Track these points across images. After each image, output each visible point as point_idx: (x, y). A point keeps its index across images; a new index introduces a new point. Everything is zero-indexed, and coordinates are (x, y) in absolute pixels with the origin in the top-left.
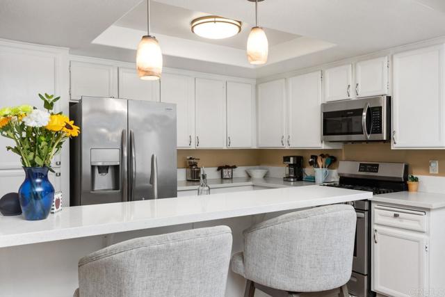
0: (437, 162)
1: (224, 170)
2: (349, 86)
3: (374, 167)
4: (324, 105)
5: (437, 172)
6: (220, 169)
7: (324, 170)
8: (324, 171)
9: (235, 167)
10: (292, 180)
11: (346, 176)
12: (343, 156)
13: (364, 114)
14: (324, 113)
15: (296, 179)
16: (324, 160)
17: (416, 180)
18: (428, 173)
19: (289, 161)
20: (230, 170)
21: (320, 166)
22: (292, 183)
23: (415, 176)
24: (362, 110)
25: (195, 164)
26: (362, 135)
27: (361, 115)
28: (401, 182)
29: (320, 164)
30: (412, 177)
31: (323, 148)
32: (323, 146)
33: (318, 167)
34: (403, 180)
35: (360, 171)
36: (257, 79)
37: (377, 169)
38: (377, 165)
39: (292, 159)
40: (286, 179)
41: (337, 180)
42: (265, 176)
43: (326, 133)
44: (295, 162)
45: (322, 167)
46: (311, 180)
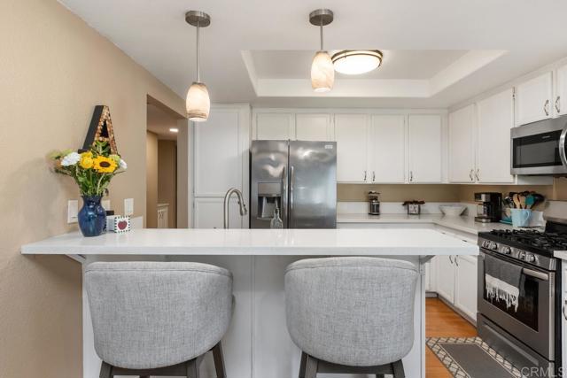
1: (410, 206)
2: (547, 101)
4: (513, 130)
6: (406, 204)
7: (524, 211)
8: (524, 213)
9: (423, 203)
10: (484, 220)
12: (554, 193)
13: (563, 137)
14: (515, 140)
16: (523, 199)
19: (480, 198)
20: (417, 206)
21: (518, 206)
22: (484, 224)
24: (559, 133)
25: (376, 199)
26: (560, 166)
27: (559, 138)
29: (518, 204)
31: (516, 184)
32: (516, 182)
33: (515, 207)
36: (448, 108)
39: (483, 196)
40: (478, 219)
41: (544, 225)
42: (464, 214)
43: (515, 165)
44: (489, 200)
45: (521, 208)
46: (510, 222)
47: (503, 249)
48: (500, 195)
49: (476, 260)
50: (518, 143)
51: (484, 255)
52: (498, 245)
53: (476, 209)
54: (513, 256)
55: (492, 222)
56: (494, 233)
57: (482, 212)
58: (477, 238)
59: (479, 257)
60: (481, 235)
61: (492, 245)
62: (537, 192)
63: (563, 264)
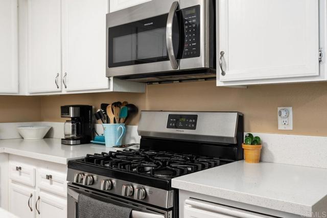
0: (290, 109)
3: (191, 121)
5: (291, 128)
7: (118, 126)
8: (118, 128)
10: (72, 142)
11: (151, 135)
12: (147, 103)
13: (169, 25)
14: (110, 29)
15: (79, 142)
16: (116, 110)
17: (256, 141)
18: (275, 129)
19: (68, 112)
21: (112, 120)
23: (255, 134)
27: (165, 26)
28: (232, 145)
29: (111, 116)
30: (250, 135)
31: (111, 90)
32: (112, 87)
33: (108, 122)
34: (235, 142)
35: (168, 127)
37: (195, 124)
38: (195, 117)
39: (71, 110)
40: (65, 141)
41: (139, 142)
42: (48, 136)
43: (111, 63)
44: (78, 115)
45: (115, 122)
46: (102, 142)
47: (102, 183)
48: (90, 108)
49: (64, 202)
50: (115, 33)
51: (76, 196)
52: (95, 177)
53: (63, 128)
54: (116, 192)
55: (82, 143)
56: (89, 159)
57: (70, 132)
58: (67, 169)
59: (69, 197)
60: (72, 164)
61: (86, 178)
62: (130, 102)
63: (181, 195)
